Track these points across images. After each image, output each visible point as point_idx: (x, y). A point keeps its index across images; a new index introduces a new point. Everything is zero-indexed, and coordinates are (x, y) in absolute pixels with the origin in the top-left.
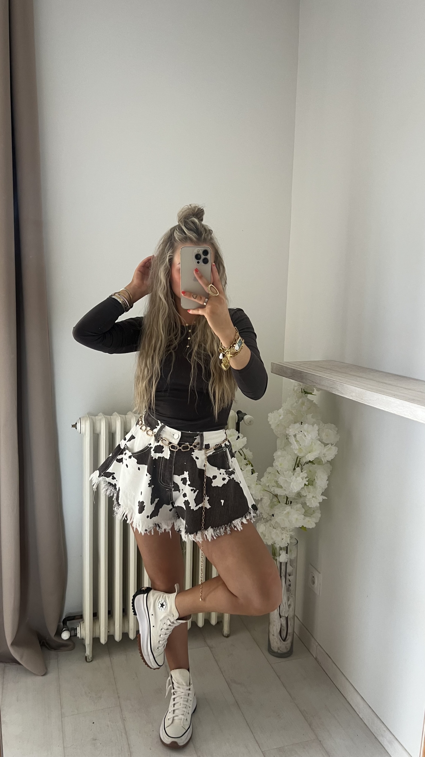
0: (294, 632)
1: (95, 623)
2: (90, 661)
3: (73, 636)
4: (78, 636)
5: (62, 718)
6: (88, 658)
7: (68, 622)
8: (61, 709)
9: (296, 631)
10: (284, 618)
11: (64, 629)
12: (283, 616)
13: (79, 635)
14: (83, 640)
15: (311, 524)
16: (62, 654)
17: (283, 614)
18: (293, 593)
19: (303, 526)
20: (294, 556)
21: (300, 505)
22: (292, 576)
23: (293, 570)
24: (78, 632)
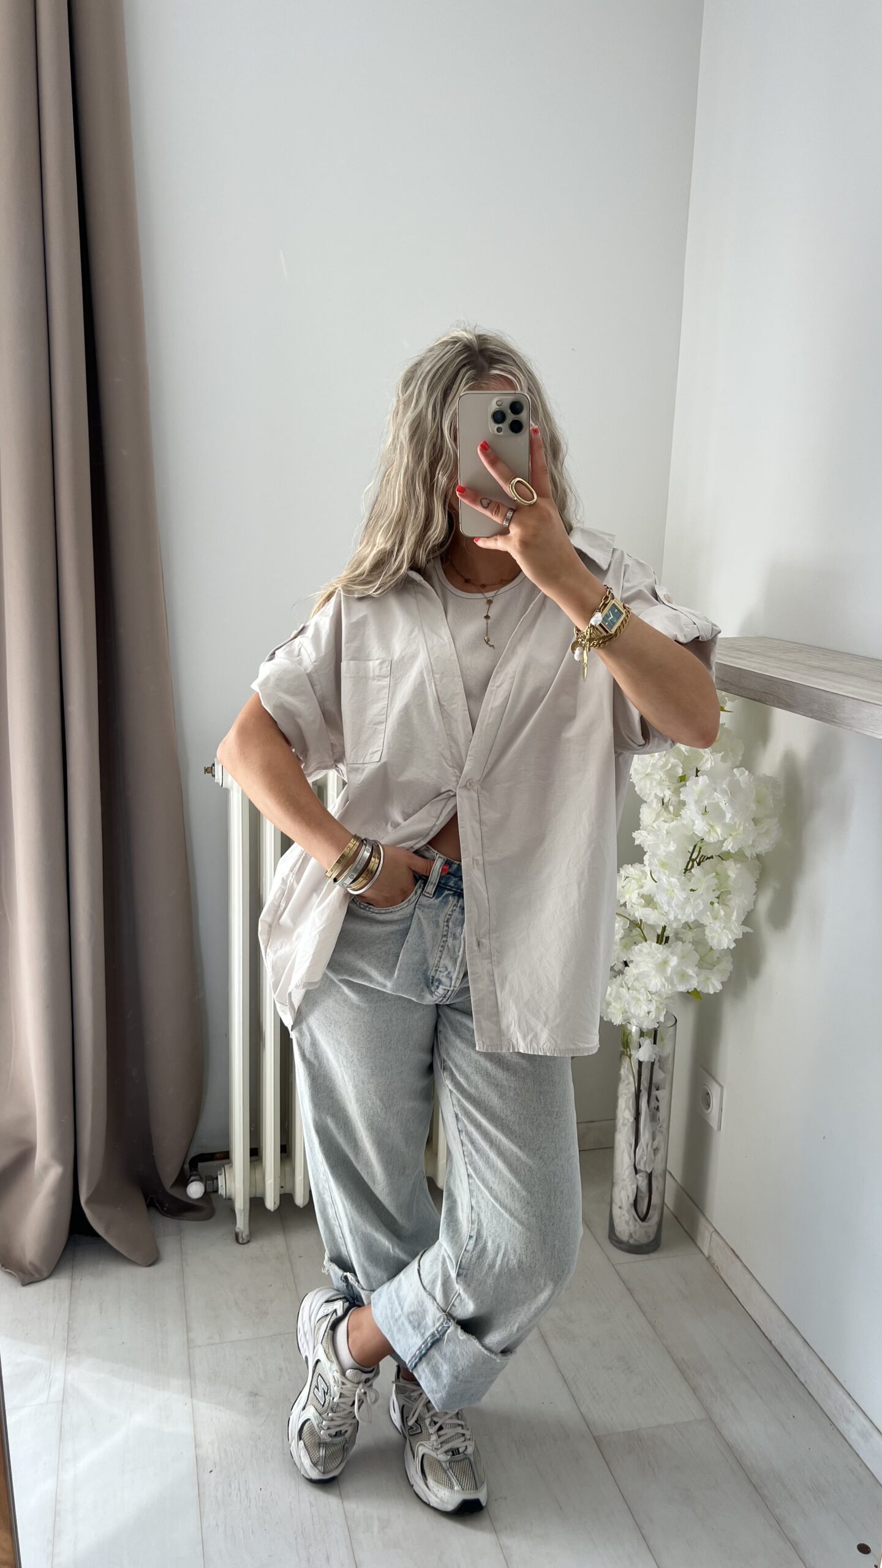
0: (663, 1204)
1: (255, 1168)
2: (245, 1241)
3: (211, 1192)
4: (219, 1193)
5: (189, 1348)
6: (240, 1235)
7: (200, 1165)
8: (187, 1332)
9: (669, 1201)
10: (644, 1175)
11: (192, 1178)
12: (642, 1171)
13: (222, 1191)
14: (230, 1201)
15: (713, 985)
16: (189, 1226)
17: (641, 1167)
18: (665, 1125)
19: (695, 989)
20: (668, 1050)
21: (690, 945)
22: (664, 1091)
23: (665, 1078)
24: (220, 1185)
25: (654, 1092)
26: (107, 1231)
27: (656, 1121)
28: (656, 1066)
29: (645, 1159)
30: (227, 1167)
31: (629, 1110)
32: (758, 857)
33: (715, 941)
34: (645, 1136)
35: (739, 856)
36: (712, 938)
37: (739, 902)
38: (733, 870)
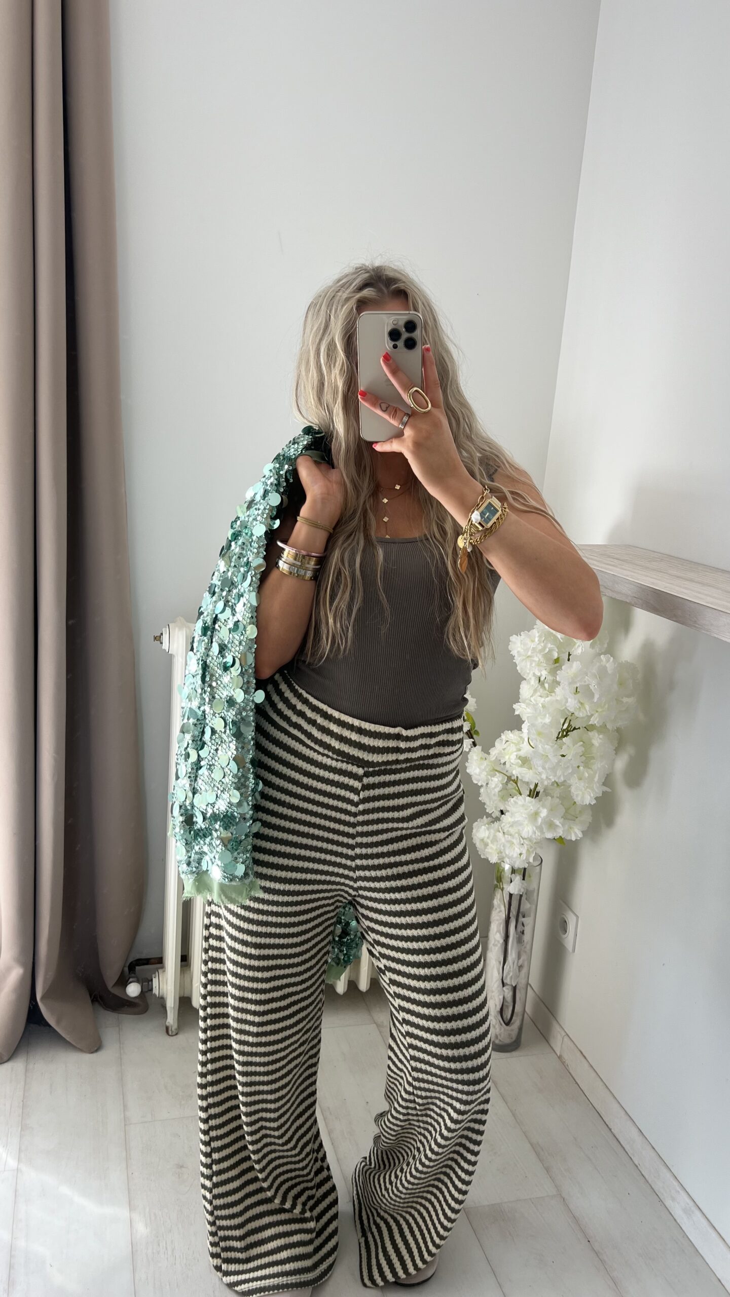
0: (524, 1011)
1: (184, 973)
2: (174, 1034)
3: (147, 991)
4: (154, 992)
5: (125, 1125)
6: (170, 1028)
7: (137, 968)
8: (124, 1111)
10: (509, 987)
11: (131, 980)
12: (508, 985)
13: (156, 991)
15: (575, 833)
16: (128, 1020)
17: (507, 981)
18: (528, 947)
19: (560, 837)
20: (534, 885)
21: (558, 800)
22: (529, 918)
23: (530, 908)
24: (154, 987)
25: (521, 919)
26: (58, 1022)
27: (521, 943)
28: (523, 898)
29: (511, 974)
30: (160, 971)
31: (500, 933)
32: (618, 730)
33: (579, 798)
34: (512, 955)
35: (602, 729)
36: (577, 796)
37: (599, 766)
38: (597, 739)
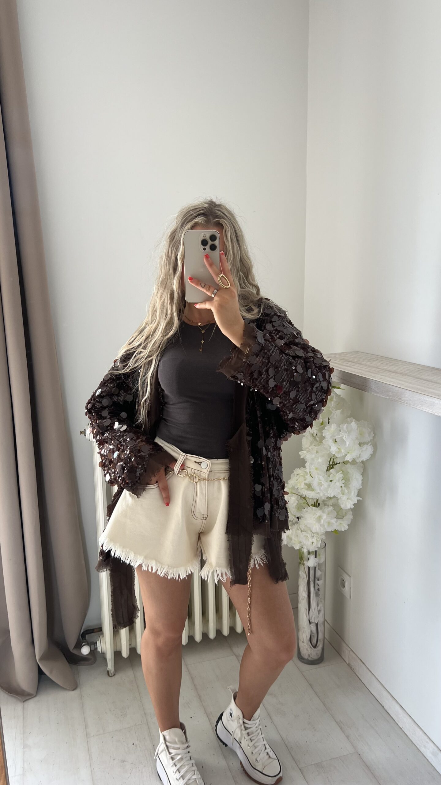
0: (324, 637)
1: (115, 636)
2: (113, 675)
3: (94, 652)
4: (98, 650)
5: (87, 738)
6: (110, 672)
7: (87, 636)
8: (86, 728)
9: (326, 636)
10: (314, 624)
11: (83, 644)
14: (103, 655)
15: (344, 526)
17: (312, 620)
18: (323, 598)
19: (335, 530)
20: (322, 560)
21: (332, 507)
22: (321, 581)
23: (322, 574)
24: (98, 647)
25: (317, 582)
27: (318, 596)
28: (317, 569)
29: (314, 617)
30: (101, 637)
31: (305, 592)
32: (363, 462)
33: (344, 505)
34: (313, 604)
35: (354, 462)
37: (354, 485)
38: (350, 469)
